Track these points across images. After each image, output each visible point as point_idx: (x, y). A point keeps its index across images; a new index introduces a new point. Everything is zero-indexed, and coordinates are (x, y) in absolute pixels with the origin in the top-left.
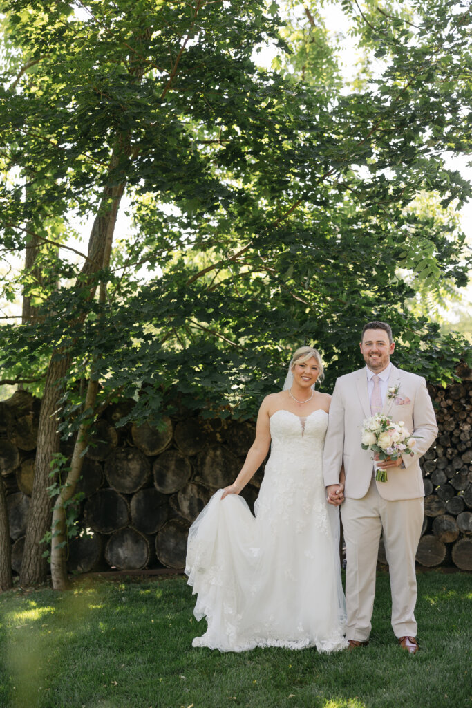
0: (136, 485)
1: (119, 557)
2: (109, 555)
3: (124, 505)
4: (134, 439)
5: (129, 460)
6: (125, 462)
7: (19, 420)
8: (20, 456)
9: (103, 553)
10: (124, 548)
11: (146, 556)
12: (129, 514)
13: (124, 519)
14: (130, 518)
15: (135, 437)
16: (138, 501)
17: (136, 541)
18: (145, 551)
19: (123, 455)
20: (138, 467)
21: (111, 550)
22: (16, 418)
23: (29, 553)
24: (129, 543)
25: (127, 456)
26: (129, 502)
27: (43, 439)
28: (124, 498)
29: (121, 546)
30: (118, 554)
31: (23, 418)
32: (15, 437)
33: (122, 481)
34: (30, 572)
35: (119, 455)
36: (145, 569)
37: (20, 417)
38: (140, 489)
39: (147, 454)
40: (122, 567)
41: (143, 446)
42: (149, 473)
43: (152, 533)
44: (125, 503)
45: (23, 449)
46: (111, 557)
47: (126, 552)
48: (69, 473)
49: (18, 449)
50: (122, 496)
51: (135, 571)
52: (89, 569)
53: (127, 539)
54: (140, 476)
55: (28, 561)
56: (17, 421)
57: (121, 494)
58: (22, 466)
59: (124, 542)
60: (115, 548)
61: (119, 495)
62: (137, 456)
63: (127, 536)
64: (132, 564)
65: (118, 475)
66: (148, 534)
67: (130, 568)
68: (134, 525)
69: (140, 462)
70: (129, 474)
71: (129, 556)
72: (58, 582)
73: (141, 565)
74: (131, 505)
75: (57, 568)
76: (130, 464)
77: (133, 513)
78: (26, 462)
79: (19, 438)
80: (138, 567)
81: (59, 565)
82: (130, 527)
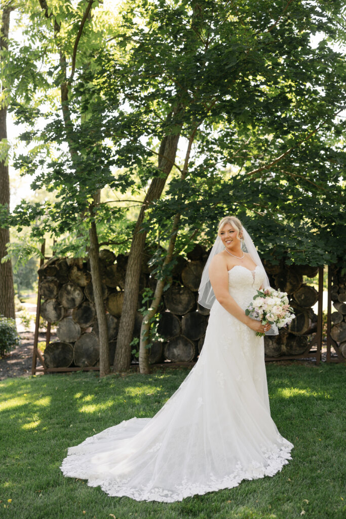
0: (186, 309)
1: (174, 355)
2: (167, 353)
3: (177, 322)
4: (183, 281)
5: (181, 294)
6: (178, 295)
7: (108, 268)
8: (108, 291)
9: (163, 351)
10: (177, 349)
11: (192, 353)
12: (181, 328)
13: (177, 331)
14: (181, 330)
15: (184, 280)
16: (187, 320)
17: (186, 344)
18: (192, 350)
19: (177, 291)
20: (187, 298)
21: (169, 350)
22: (106, 267)
23: (120, 351)
24: (181, 345)
25: (179, 292)
26: (181, 321)
27: (130, 280)
28: (177, 318)
29: (176, 347)
30: (173, 352)
31: (110, 267)
32: (105, 279)
33: (176, 307)
34: (121, 363)
35: (174, 291)
36: (191, 362)
37: (108, 266)
38: (188, 312)
39: (193, 290)
40: (176, 361)
41: (190, 285)
42: (194, 302)
43: (197, 339)
44: (178, 321)
45: (110, 286)
46: (169, 354)
47: (179, 351)
48: (153, 301)
49: (107, 286)
50: (176, 316)
51: (185, 363)
52: (154, 362)
53: (179, 343)
54: (188, 304)
55: (120, 356)
56: (106, 269)
57: (176, 315)
58: (109, 297)
59: (177, 345)
60: (171, 349)
61: (174, 316)
62: (186, 292)
63: (180, 341)
64: (183, 359)
65: (174, 304)
66: (194, 340)
67: (182, 361)
68: (184, 334)
69: (188, 295)
70: (180, 303)
71: (181, 354)
72: (144, 369)
73: (189, 359)
74: (182, 322)
75: (144, 360)
76: (181, 297)
77: (183, 327)
78: (112, 294)
79: (107, 279)
80: (187, 360)
81: (145, 359)
82: (181, 335)
